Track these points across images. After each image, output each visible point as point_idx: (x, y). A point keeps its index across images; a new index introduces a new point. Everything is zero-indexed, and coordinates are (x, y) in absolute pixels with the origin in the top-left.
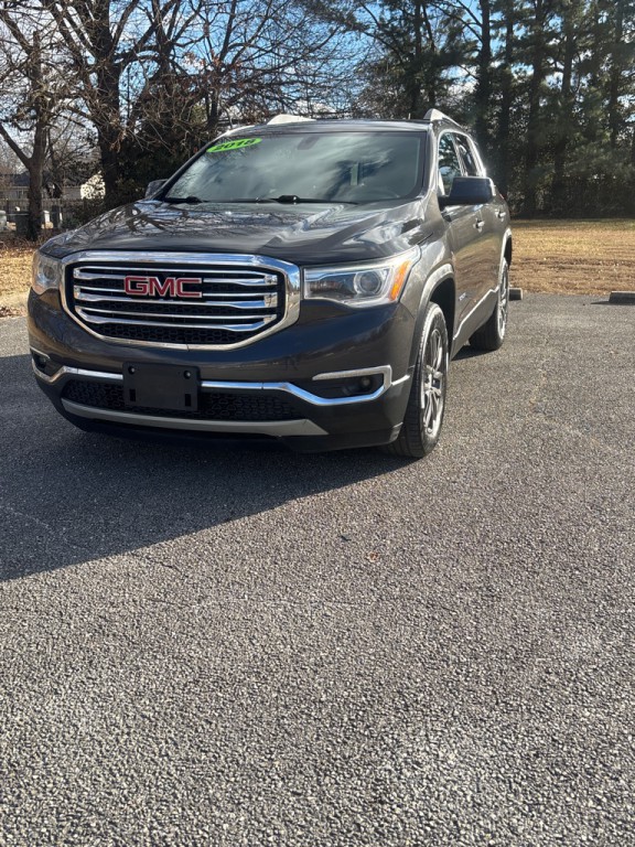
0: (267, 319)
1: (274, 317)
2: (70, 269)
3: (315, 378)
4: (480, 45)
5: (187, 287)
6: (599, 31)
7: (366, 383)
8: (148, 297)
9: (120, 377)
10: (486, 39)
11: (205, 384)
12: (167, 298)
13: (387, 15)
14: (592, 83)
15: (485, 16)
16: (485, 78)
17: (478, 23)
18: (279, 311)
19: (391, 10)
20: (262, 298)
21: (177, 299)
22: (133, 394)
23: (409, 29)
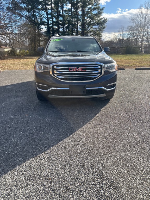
0: (99, 75)
1: (100, 74)
2: (53, 67)
3: (107, 85)
4: (47, 22)
5: (83, 69)
6: (69, 21)
7: (113, 86)
8: (74, 72)
9: (69, 89)
10: (48, 20)
11: (87, 89)
12: (79, 71)
13: (28, 14)
14: (69, 30)
15: (48, 16)
16: (49, 28)
17: (46, 17)
18: (101, 73)
19: (29, 13)
20: (98, 71)
21: (81, 72)
22: (72, 92)
23: (32, 17)
